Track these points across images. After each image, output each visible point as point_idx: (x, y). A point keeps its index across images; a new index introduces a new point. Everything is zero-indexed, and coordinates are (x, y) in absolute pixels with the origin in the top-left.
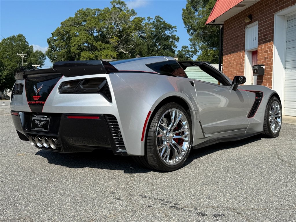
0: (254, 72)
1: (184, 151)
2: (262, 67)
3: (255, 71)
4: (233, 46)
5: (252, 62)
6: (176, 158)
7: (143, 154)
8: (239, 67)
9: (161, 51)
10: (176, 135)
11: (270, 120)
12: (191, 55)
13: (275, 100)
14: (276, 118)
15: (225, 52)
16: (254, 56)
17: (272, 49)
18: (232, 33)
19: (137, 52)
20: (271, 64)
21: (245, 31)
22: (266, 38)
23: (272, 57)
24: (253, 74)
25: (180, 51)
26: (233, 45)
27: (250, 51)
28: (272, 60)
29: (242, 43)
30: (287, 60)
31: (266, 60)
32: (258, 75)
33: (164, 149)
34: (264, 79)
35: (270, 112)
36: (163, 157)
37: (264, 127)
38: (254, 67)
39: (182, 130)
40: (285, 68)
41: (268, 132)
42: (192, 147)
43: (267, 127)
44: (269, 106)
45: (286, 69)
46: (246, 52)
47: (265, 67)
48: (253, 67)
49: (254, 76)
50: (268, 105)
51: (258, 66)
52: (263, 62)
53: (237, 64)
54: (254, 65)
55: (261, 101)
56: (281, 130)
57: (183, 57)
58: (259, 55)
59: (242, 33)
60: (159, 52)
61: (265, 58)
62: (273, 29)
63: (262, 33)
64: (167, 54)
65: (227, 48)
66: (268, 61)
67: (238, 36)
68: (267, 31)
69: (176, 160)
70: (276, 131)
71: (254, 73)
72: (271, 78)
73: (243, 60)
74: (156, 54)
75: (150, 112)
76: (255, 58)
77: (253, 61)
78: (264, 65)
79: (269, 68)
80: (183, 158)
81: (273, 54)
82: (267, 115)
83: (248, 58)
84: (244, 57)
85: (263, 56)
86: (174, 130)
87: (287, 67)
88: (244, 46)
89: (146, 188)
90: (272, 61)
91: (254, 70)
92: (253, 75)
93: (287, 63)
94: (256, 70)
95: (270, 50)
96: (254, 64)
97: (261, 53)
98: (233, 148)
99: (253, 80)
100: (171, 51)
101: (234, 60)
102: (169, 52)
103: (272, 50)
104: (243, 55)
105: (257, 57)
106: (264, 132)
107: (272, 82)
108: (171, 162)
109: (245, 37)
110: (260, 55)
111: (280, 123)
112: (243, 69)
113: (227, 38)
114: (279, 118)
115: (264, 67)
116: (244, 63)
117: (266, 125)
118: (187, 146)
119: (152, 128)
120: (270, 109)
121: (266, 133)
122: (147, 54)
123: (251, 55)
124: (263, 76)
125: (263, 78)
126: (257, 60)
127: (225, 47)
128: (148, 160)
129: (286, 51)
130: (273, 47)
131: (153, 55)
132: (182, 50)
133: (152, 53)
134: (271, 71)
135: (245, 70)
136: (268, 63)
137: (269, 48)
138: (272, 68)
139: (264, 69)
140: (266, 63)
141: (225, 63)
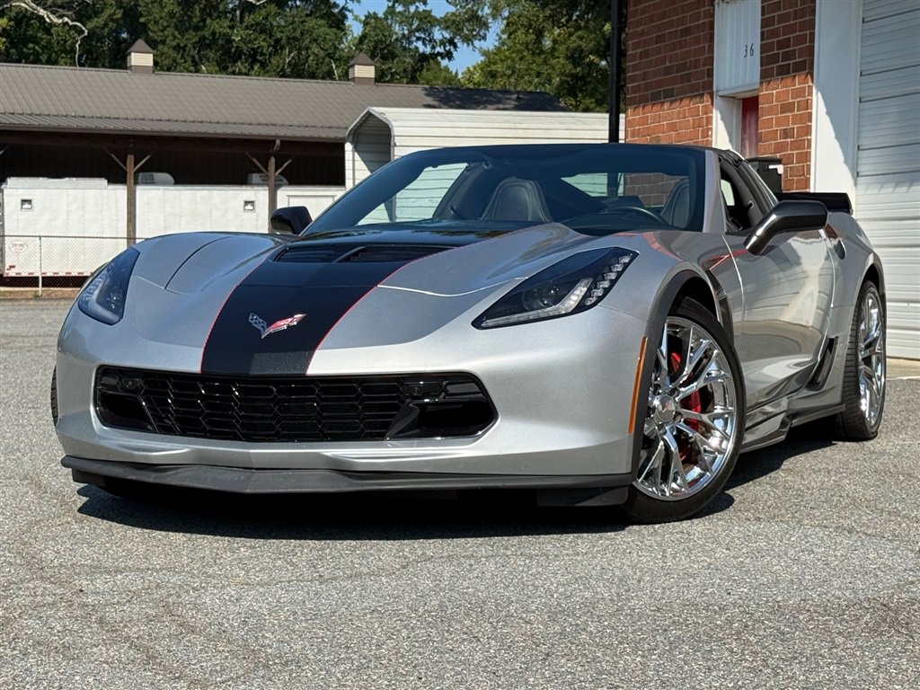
2: (771, 167)
4: (668, 71)
5: (743, 140)
9: (263, 12)
12: (442, 43)
15: (636, 89)
16: (748, 116)
17: (808, 100)
18: (663, 16)
19: (108, 12)
20: (806, 157)
21: (712, 15)
22: (787, 56)
23: (808, 131)
25: (375, 16)
26: (668, 64)
27: (733, 97)
28: (809, 141)
29: (701, 62)
30: (865, 143)
31: (789, 140)
40: (858, 175)
45: (859, 179)
46: (717, 100)
47: (785, 169)
51: (757, 163)
52: (780, 147)
57: (393, 56)
58: (763, 118)
59: (701, 22)
60: (249, 19)
61: (786, 134)
62: (812, 25)
63: (774, 34)
64: (298, 34)
65: (645, 76)
66: (794, 146)
67: (687, 31)
68: (791, 29)
73: (707, 133)
74: (232, 28)
76: (752, 127)
77: (746, 136)
78: (779, 161)
79: (798, 171)
81: (810, 121)
83: (726, 128)
84: (709, 120)
85: (776, 122)
87: (863, 169)
88: (710, 73)
90: (809, 147)
93: (863, 154)
95: (802, 103)
96: (750, 153)
97: (770, 111)
100: (322, 17)
101: (673, 127)
102: (311, 22)
103: (807, 105)
104: (707, 111)
105: (757, 126)
109: (712, 40)
110: (769, 120)
113: (643, 33)
115: (780, 169)
122: (176, 28)
123: (736, 114)
126: (758, 138)
127: (635, 68)
129: (860, 110)
130: (810, 94)
131: (214, 33)
132: (391, 11)
133: (208, 21)
134: (806, 183)
136: (795, 152)
137: (798, 97)
138: (809, 173)
139: (780, 175)
140: (789, 152)
141: (634, 137)
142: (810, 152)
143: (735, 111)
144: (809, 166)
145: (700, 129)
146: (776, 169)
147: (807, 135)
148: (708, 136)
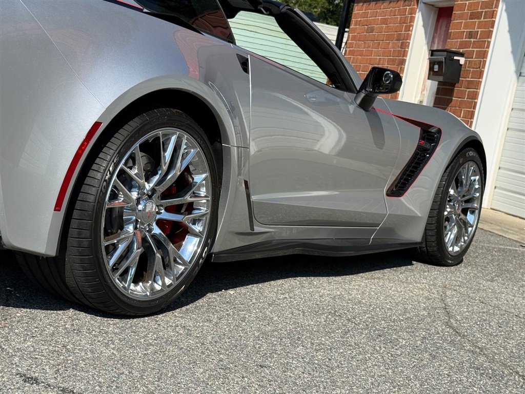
0: (431, 69)
1: (184, 263)
2: (456, 58)
3: (436, 68)
5: (434, 38)
6: (155, 281)
7: (53, 252)
8: (392, 46)
10: (168, 209)
11: (446, 213)
13: (472, 159)
14: (465, 211)
16: (441, 21)
17: (494, 11)
20: (484, 55)
23: (489, 34)
24: (429, 74)
27: (433, 5)
28: (489, 43)
31: (472, 40)
32: (441, 79)
33: (121, 248)
34: (455, 94)
35: (452, 192)
36: (115, 269)
37: (426, 229)
38: (434, 53)
39: (188, 198)
40: (520, 75)
41: (434, 248)
42: (209, 255)
43: (433, 233)
44: (452, 175)
45: (520, 77)
46: (421, 5)
47: (466, 62)
48: (432, 52)
49: (430, 81)
50: (448, 171)
51: (445, 53)
52: (465, 45)
53: (389, 38)
54: (435, 48)
55: (431, 154)
56: (471, 248)
58: (455, 21)
61: (471, 35)
66: (476, 45)
69: (156, 285)
70: (457, 249)
71: (432, 74)
72: (475, 96)
73: (409, 28)
75: (97, 125)
76: (444, 28)
77: (437, 35)
78: (462, 55)
79: (476, 64)
80: (177, 283)
81: (493, 27)
82: (441, 199)
83: (424, 26)
84: (412, 19)
85: (465, 26)
86: (165, 196)
87: (524, 71)
89: (43, 356)
90: (488, 47)
91: (432, 64)
92: (428, 79)
94: (440, 63)
95: (488, 13)
96: (438, 46)
97: (461, 17)
98: (329, 276)
99: (426, 93)
101: (384, 21)
103: (493, 15)
104: (413, 12)
105: (448, 27)
106: (424, 245)
107: (474, 108)
108: (139, 290)
110: (459, 24)
111: (472, 226)
112: (405, 54)
114: (473, 212)
115: (462, 60)
116: (408, 37)
117: (433, 227)
118: (196, 248)
119: (97, 175)
120: (454, 182)
121: (430, 250)
123: (433, 18)
124: (453, 85)
125: (452, 91)
126: (447, 36)
128: (68, 273)
130: (497, 6)
134: (480, 74)
135: (408, 59)
136: (475, 50)
137: (486, 7)
138: (484, 67)
139: (461, 65)
140: (471, 49)
141: (356, 26)
142: (488, 51)
143: (432, 15)
144: (485, 62)
145: (405, 25)
146: (459, 60)
147: (488, 38)
148: (409, 31)
